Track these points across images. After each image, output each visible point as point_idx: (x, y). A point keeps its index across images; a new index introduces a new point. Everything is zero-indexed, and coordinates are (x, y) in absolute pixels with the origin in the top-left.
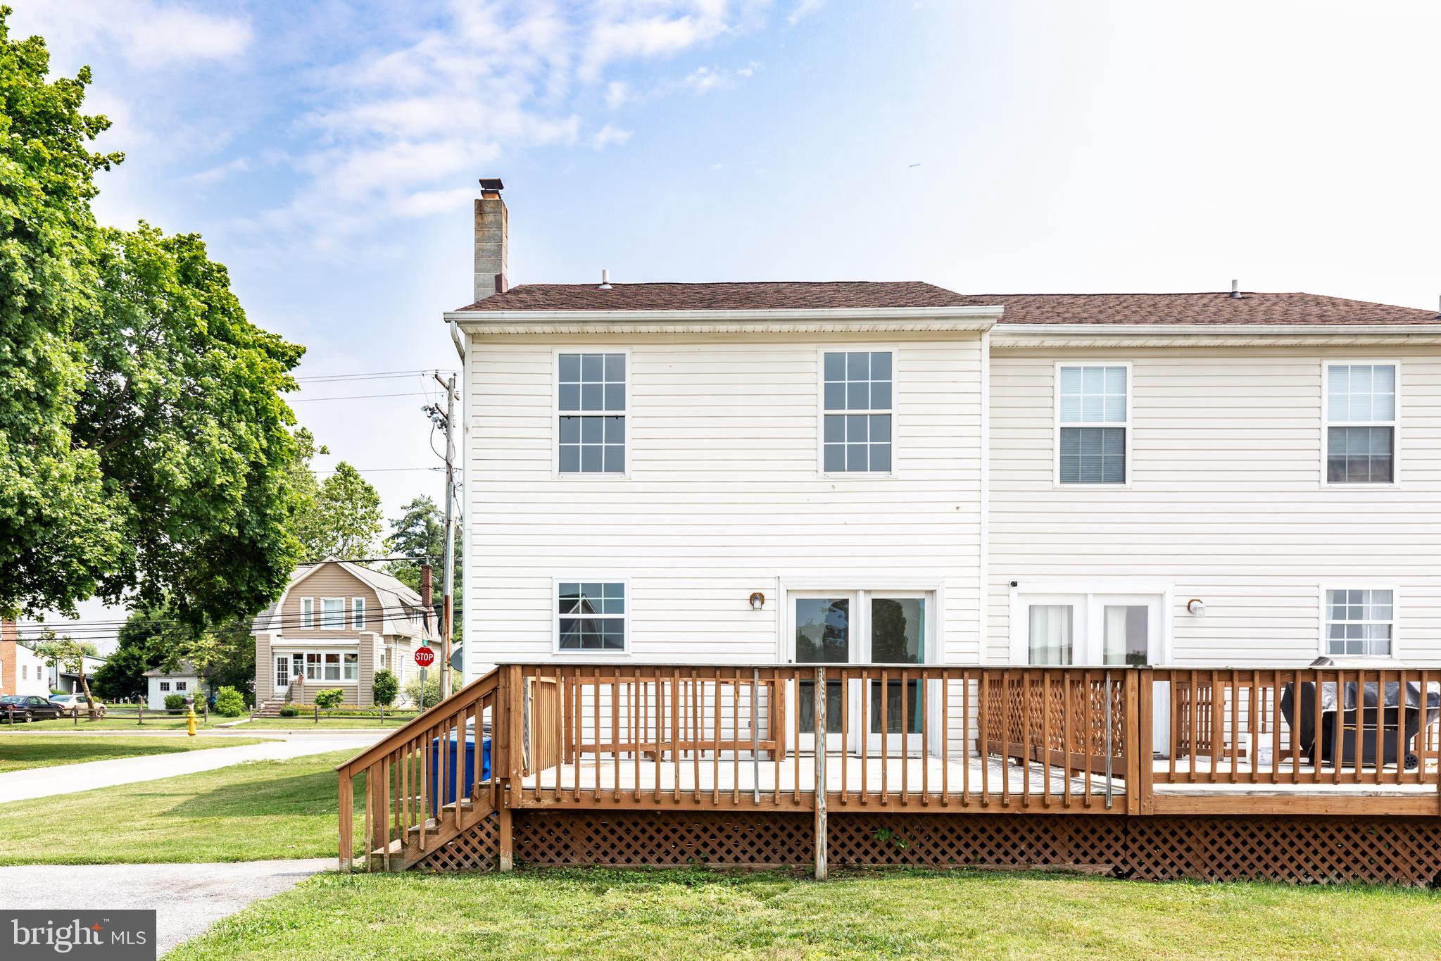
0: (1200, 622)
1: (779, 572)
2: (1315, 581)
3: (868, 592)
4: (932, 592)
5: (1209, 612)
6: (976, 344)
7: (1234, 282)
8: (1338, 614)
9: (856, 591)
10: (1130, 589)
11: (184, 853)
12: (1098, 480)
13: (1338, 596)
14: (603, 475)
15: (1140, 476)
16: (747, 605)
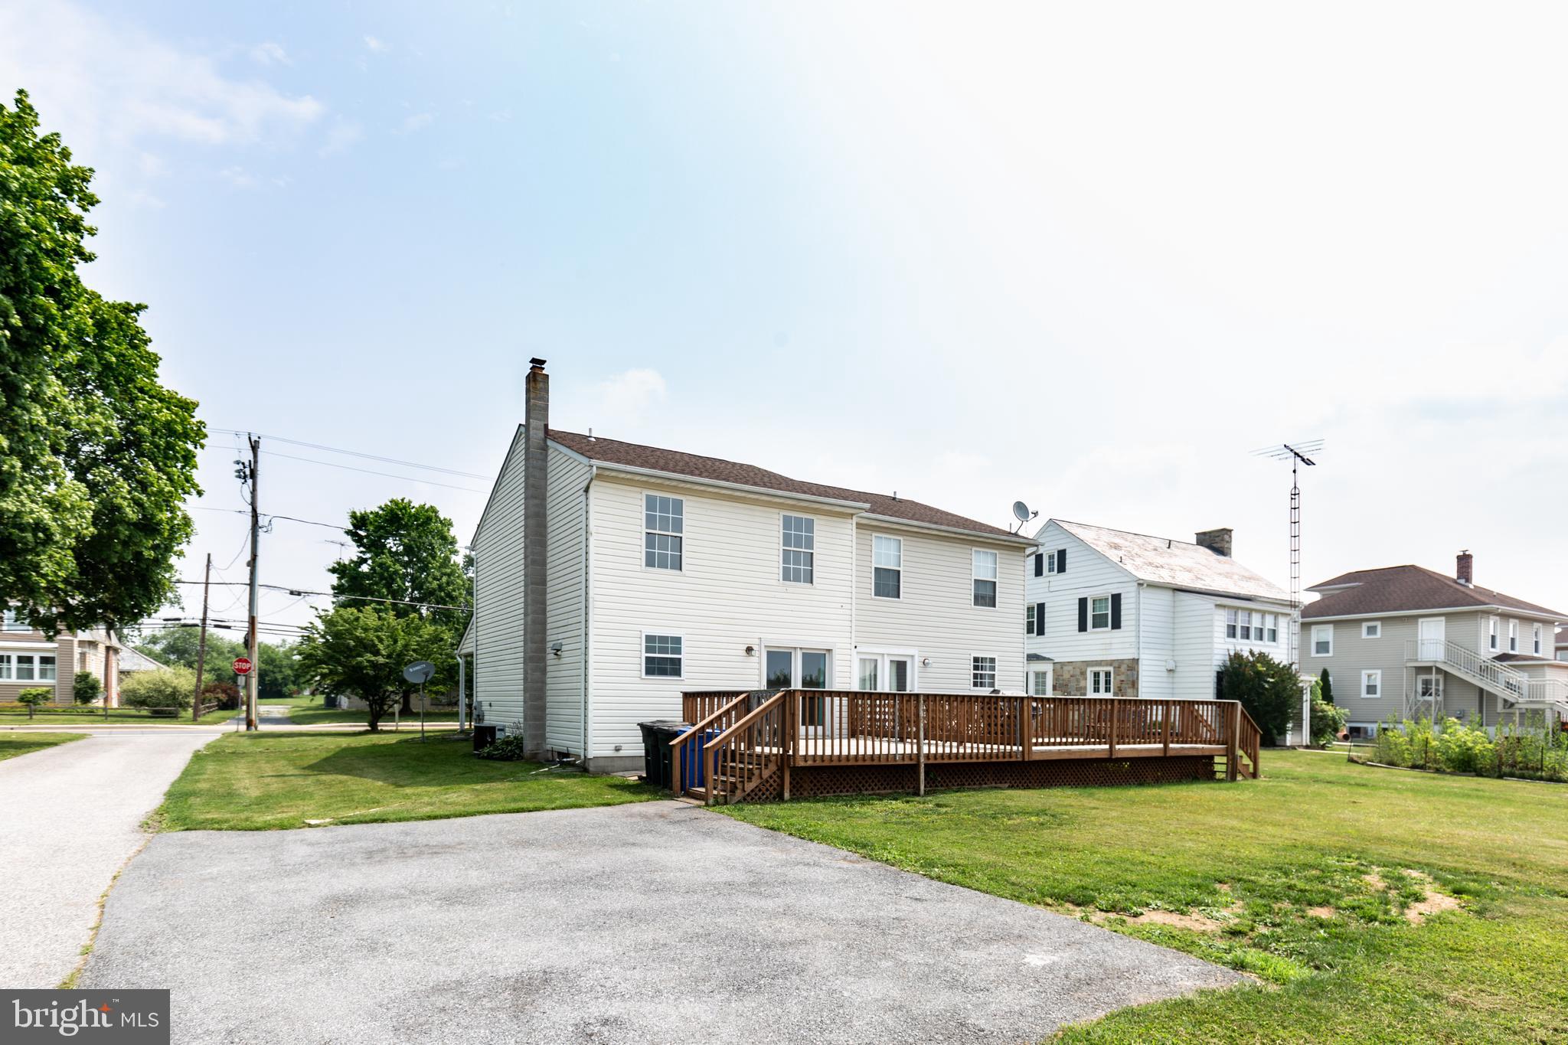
0: (929, 670)
1: (761, 636)
2: (969, 652)
3: (801, 648)
4: (829, 650)
5: (934, 665)
6: (850, 521)
7: (895, 493)
8: (976, 668)
9: (795, 648)
10: (900, 652)
11: (580, 802)
12: (888, 596)
13: (976, 660)
14: (669, 571)
15: (907, 595)
16: (744, 653)
